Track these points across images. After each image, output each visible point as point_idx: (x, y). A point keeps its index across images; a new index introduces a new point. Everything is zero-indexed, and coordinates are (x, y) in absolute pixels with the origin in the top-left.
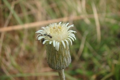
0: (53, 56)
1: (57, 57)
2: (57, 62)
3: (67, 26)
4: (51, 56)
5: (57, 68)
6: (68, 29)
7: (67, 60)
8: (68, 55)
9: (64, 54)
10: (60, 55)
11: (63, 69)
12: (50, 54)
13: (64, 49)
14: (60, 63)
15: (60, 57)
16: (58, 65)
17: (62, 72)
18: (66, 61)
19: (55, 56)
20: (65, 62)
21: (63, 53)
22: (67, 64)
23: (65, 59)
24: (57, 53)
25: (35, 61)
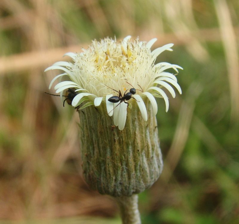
0: (105, 148)
1: (117, 152)
2: (115, 168)
3: (153, 49)
4: (96, 150)
5: (115, 191)
6: (155, 58)
7: (150, 164)
8: (153, 146)
9: (142, 142)
10: (128, 145)
11: (136, 192)
12: (92, 143)
13: (140, 125)
14: (125, 174)
15: (128, 152)
16: (119, 179)
17: (131, 205)
18: (146, 165)
19: (112, 150)
20: (143, 170)
21: (138, 140)
22: (148, 178)
23: (145, 160)
24: (117, 138)
25: (25, 182)
